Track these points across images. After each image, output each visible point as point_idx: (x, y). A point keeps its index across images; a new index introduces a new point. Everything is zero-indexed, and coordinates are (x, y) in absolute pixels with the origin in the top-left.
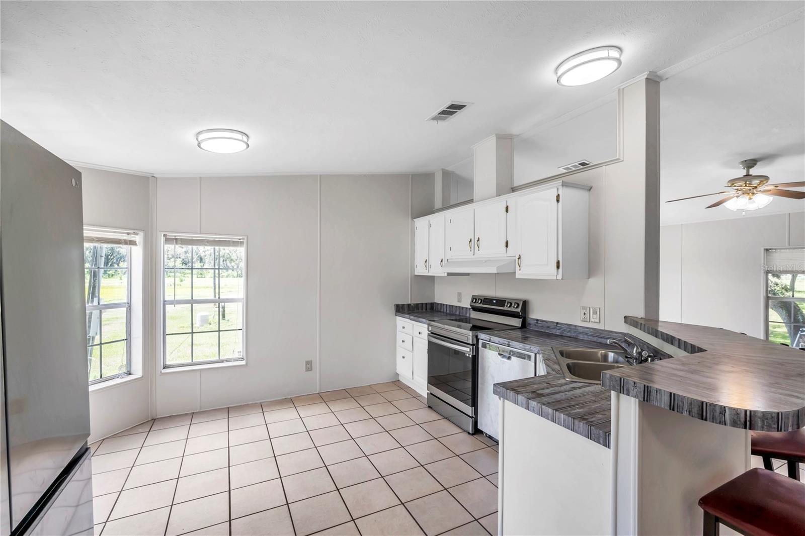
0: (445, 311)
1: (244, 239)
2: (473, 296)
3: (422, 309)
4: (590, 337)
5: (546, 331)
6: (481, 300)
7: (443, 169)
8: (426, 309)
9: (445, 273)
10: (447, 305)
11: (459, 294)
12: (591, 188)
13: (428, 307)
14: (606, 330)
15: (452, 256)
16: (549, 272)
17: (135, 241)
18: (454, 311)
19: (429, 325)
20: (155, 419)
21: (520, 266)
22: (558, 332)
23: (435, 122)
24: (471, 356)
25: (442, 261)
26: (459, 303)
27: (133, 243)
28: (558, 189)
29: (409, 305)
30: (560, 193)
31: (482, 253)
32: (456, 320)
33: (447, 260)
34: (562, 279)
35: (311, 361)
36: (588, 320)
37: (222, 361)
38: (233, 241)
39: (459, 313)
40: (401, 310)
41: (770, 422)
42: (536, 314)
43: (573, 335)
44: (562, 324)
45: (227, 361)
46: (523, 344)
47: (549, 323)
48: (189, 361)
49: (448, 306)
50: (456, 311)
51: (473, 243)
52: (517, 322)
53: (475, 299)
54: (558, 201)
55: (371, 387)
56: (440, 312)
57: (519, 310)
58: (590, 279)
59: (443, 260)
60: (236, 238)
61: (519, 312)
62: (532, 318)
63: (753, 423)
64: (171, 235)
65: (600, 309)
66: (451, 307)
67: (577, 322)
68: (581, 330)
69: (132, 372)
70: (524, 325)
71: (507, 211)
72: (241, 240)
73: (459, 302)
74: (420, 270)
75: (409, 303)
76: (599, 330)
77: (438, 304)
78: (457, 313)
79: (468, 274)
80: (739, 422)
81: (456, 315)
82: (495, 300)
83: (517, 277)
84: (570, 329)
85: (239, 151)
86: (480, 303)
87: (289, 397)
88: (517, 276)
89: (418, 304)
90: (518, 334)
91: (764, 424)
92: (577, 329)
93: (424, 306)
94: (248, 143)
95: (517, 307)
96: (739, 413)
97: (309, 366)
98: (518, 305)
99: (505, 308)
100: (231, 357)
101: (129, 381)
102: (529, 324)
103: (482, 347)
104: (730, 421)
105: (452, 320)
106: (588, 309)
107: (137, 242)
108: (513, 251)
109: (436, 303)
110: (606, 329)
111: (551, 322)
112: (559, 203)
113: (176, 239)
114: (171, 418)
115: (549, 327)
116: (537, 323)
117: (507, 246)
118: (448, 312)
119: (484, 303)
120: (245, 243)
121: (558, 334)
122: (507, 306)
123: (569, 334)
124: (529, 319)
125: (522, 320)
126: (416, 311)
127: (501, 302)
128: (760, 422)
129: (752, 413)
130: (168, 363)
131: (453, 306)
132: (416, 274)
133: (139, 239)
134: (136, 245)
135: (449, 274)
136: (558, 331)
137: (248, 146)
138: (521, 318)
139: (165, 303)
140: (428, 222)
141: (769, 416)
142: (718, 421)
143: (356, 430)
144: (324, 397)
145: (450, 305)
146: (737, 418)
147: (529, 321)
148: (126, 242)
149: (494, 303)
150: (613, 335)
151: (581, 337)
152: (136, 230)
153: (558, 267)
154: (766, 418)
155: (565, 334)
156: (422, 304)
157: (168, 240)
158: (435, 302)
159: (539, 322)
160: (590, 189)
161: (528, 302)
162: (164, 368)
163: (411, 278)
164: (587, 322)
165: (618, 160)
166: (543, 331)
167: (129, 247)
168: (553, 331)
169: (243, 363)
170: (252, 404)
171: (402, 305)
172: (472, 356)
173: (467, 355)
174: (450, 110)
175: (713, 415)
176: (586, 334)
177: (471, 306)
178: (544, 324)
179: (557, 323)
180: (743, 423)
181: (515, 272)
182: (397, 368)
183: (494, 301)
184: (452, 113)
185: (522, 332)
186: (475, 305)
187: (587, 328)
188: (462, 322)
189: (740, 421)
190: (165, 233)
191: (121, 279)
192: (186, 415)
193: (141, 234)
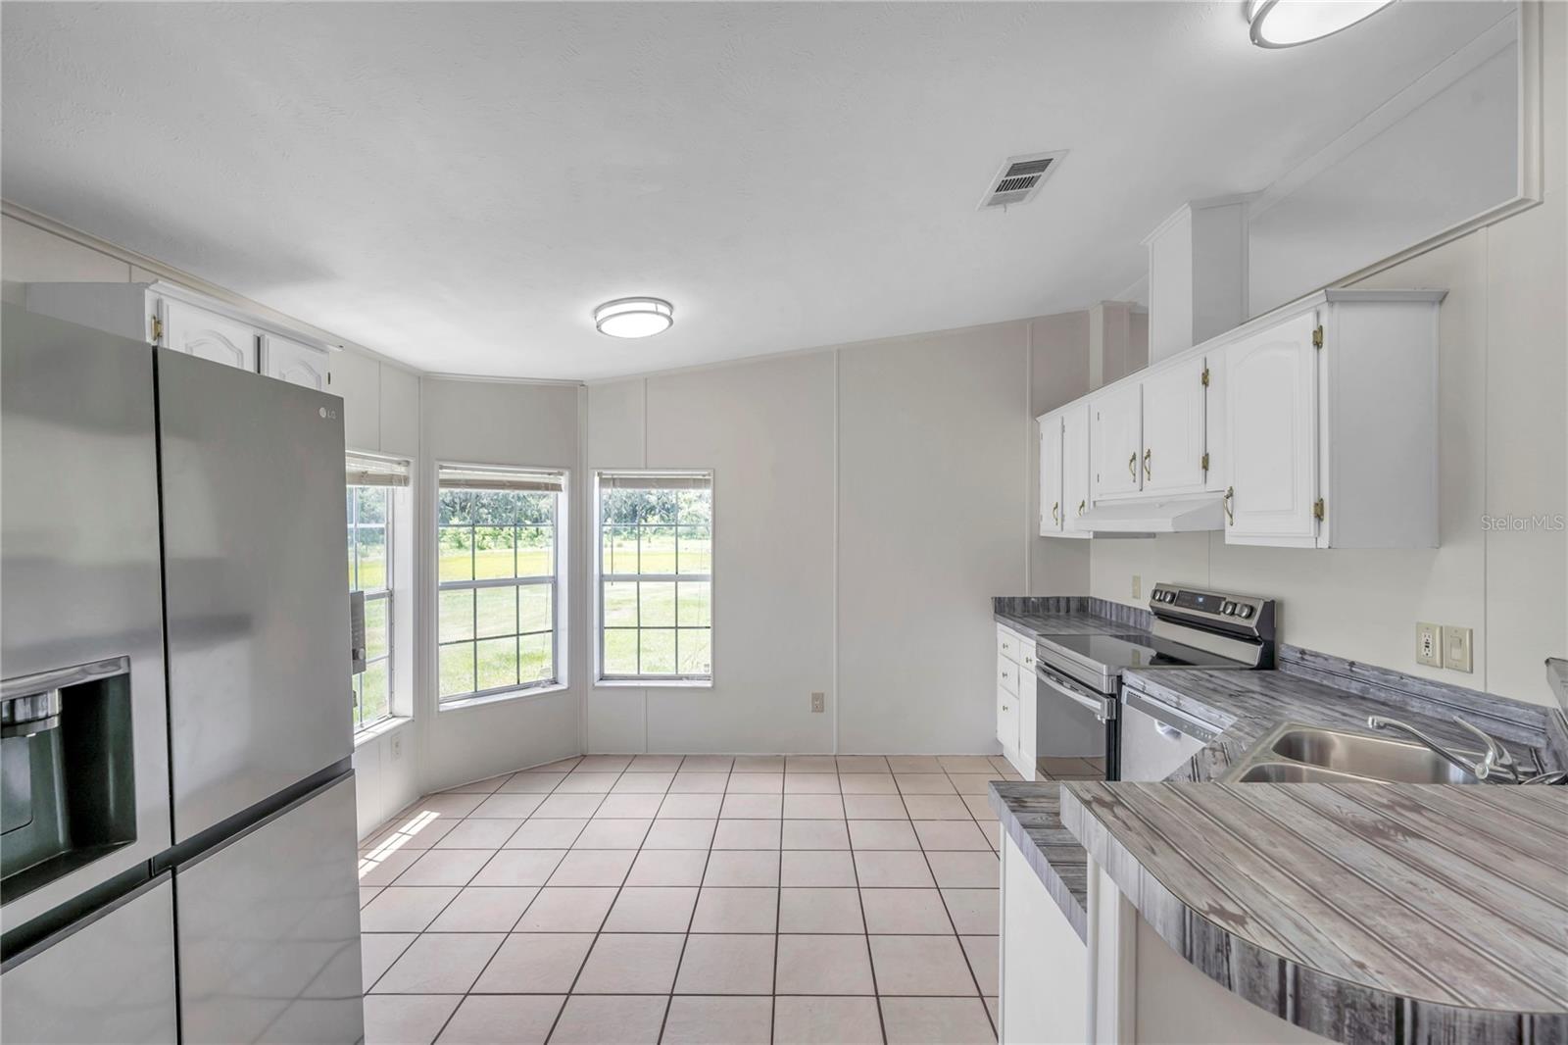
0: (1108, 617)
1: (709, 475)
2: (1157, 584)
3: (1058, 611)
4: (1439, 710)
5: (1325, 682)
6: (1173, 595)
7: (1103, 302)
8: (1068, 611)
9: (1089, 532)
10: (1111, 603)
11: (1136, 580)
12: (1445, 295)
13: (1073, 605)
14: (1490, 695)
15: (1101, 495)
16: (1296, 529)
17: (560, 485)
18: (1125, 619)
19: (1038, 644)
20: (585, 756)
21: (1231, 516)
22: (1354, 688)
23: (1000, 209)
24: (1104, 722)
25: (1083, 505)
26: (1135, 600)
27: (556, 488)
28: (1318, 314)
29: (1025, 600)
30: (1324, 322)
31: (1155, 487)
32: (1128, 639)
33: (1094, 502)
34: (1329, 547)
35: (823, 694)
36: (1438, 662)
37: (680, 678)
38: (694, 479)
39: (1135, 622)
40: (1007, 609)
41: (1366, 1021)
42: (1298, 636)
43: (1395, 698)
44: (1363, 666)
45: (687, 678)
46: (1207, 706)
47: (1331, 661)
48: (635, 673)
49: (1114, 607)
50: (1129, 618)
51: (1141, 460)
52: (1250, 654)
53: (1158, 593)
54: (1318, 344)
55: (938, 760)
56: (1101, 618)
57: (1252, 623)
58: (1443, 550)
59: (1086, 504)
60: (698, 474)
61: (1251, 629)
62: (1288, 646)
63: (1303, 1004)
64: (608, 473)
65: (1471, 631)
66: (1120, 608)
67: (1406, 663)
68: (1417, 688)
69: (559, 681)
70: (1269, 661)
71: (1205, 383)
72: (707, 477)
73: (1134, 597)
74: (1049, 528)
75: (1027, 596)
76: (1467, 691)
77: (1095, 599)
78: (1131, 623)
79: (1151, 535)
80: (1263, 992)
81: (1128, 627)
82: (1201, 595)
83: (1227, 542)
84: (1386, 681)
85: (661, 330)
86: (1171, 602)
87: (784, 754)
88: (1229, 540)
89: (1048, 599)
90: (1253, 683)
91: (1341, 1019)
92: (1405, 685)
93: (1063, 604)
94: (673, 317)
95: (1249, 616)
96: (1263, 961)
97: (818, 703)
98: (1252, 610)
99: (1222, 618)
100: (695, 672)
101: (550, 693)
102: (1283, 659)
103: (1127, 703)
104: (1242, 979)
105: (1121, 637)
106: (1438, 631)
107: (563, 487)
108: (1218, 480)
109: (1091, 598)
110: (1490, 691)
111: (1337, 659)
112: (1321, 350)
113: (614, 479)
114: (604, 757)
115: (1331, 673)
116: (1303, 659)
117: (1205, 467)
118: (1114, 619)
119: (1180, 602)
120: (712, 483)
121: (1355, 692)
122: (1224, 612)
123: (1382, 696)
124: (1283, 648)
125: (1263, 649)
126: (1041, 613)
127: (1213, 602)
128: (1327, 1010)
129: (1302, 973)
130: (607, 672)
131: (1122, 606)
132: (1042, 535)
133: (563, 481)
134: (561, 490)
135: (1098, 535)
136: (1354, 684)
137: (671, 322)
138: (1259, 643)
139: (602, 578)
140: (1060, 420)
141: (1362, 1001)
142: (1214, 972)
143: (864, 835)
144: (838, 765)
145: (1117, 605)
146: (1260, 978)
147: (1283, 651)
148: (548, 487)
149: (1201, 604)
150: (1511, 712)
151: (1415, 706)
152: (558, 467)
153: (1319, 516)
154: (1349, 1001)
155: (1374, 693)
156: (1058, 599)
157: (604, 482)
158: (1092, 595)
159: (1306, 657)
160: (1442, 298)
161: (1281, 604)
162: (601, 679)
163: (1031, 543)
164: (1437, 667)
165: (1524, 205)
166: (1316, 680)
167: (552, 494)
168: (1343, 684)
169: (709, 684)
170: (722, 756)
171: (1009, 598)
172: (1108, 721)
173: (1099, 719)
174: (1016, 177)
175: (1204, 950)
176: (1430, 700)
177: (1152, 607)
178: (1320, 663)
179: (1352, 664)
180: (1276, 997)
181: (1224, 531)
182: (999, 729)
183: (1201, 600)
184: (1028, 183)
185: (1262, 679)
186: (1159, 605)
187: (1432, 683)
188: (1141, 644)
189: (1266, 988)
190: (600, 471)
191: (650, 542)
192: (626, 756)
193: (567, 473)
